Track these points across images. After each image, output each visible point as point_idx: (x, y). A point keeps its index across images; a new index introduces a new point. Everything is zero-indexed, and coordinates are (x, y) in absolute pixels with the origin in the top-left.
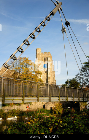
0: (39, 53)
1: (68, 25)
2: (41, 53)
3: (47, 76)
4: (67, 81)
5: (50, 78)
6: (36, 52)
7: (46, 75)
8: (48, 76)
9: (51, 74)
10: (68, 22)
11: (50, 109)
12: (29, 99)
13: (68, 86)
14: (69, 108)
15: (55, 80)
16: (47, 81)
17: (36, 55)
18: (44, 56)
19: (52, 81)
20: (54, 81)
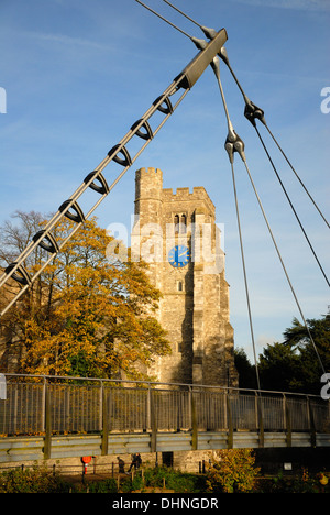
0: (153, 192)
1: (257, 120)
2: (159, 190)
3: (190, 306)
4: (292, 326)
5: (200, 314)
6: (138, 185)
7: (181, 301)
8: (193, 305)
9: (207, 293)
10: (257, 108)
11: (196, 470)
12: (68, 446)
13: (298, 353)
14: (288, 467)
15: (229, 327)
16: (188, 331)
17: (137, 202)
18: (174, 204)
19: (214, 331)
20: (223, 332)
